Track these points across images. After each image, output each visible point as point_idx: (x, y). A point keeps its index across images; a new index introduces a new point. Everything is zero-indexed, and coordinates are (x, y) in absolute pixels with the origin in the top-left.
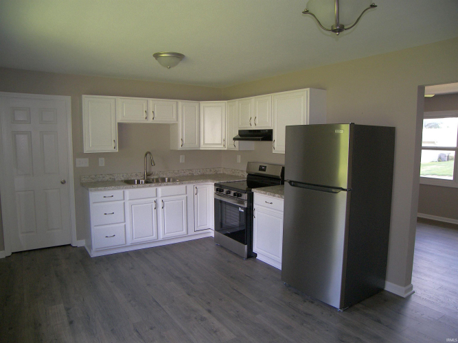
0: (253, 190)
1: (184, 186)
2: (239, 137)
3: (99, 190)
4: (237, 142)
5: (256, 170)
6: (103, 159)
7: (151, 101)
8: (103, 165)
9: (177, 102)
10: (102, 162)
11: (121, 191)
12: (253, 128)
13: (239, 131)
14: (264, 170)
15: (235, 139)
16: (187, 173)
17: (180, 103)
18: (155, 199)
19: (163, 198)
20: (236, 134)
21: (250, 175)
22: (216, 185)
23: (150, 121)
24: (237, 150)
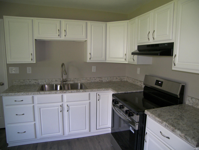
0: (146, 112)
1: (88, 93)
2: (138, 52)
3: (9, 95)
4: (136, 56)
5: (153, 84)
6: (30, 68)
7: (64, 21)
8: (31, 72)
9: (86, 23)
10: (29, 70)
11: (30, 96)
12: (152, 42)
13: (138, 46)
14: (161, 85)
15: (133, 54)
16: (98, 80)
17: (89, 23)
18: (61, 104)
19: (68, 103)
20: (135, 49)
21: (146, 88)
22: (113, 95)
23: (63, 38)
24: (136, 64)
